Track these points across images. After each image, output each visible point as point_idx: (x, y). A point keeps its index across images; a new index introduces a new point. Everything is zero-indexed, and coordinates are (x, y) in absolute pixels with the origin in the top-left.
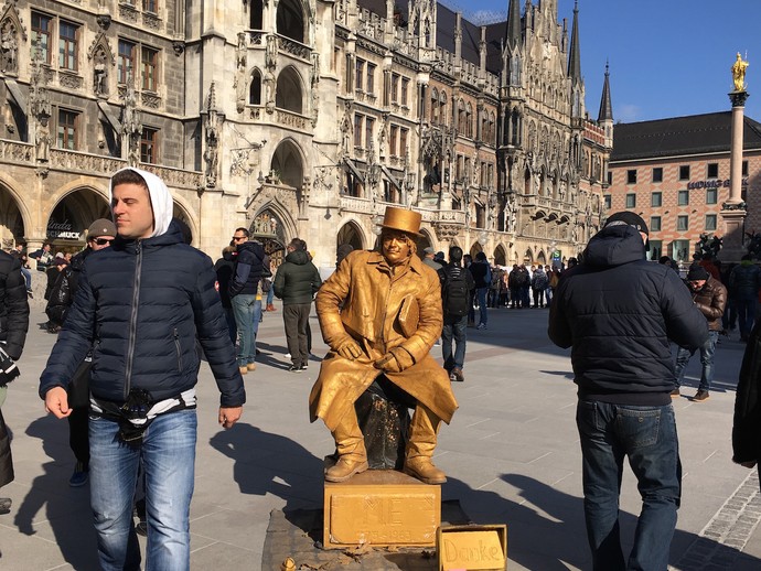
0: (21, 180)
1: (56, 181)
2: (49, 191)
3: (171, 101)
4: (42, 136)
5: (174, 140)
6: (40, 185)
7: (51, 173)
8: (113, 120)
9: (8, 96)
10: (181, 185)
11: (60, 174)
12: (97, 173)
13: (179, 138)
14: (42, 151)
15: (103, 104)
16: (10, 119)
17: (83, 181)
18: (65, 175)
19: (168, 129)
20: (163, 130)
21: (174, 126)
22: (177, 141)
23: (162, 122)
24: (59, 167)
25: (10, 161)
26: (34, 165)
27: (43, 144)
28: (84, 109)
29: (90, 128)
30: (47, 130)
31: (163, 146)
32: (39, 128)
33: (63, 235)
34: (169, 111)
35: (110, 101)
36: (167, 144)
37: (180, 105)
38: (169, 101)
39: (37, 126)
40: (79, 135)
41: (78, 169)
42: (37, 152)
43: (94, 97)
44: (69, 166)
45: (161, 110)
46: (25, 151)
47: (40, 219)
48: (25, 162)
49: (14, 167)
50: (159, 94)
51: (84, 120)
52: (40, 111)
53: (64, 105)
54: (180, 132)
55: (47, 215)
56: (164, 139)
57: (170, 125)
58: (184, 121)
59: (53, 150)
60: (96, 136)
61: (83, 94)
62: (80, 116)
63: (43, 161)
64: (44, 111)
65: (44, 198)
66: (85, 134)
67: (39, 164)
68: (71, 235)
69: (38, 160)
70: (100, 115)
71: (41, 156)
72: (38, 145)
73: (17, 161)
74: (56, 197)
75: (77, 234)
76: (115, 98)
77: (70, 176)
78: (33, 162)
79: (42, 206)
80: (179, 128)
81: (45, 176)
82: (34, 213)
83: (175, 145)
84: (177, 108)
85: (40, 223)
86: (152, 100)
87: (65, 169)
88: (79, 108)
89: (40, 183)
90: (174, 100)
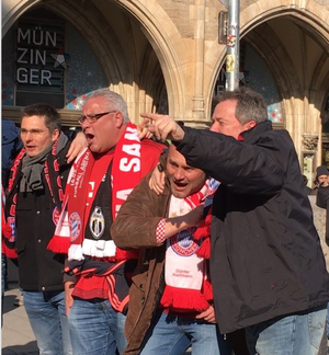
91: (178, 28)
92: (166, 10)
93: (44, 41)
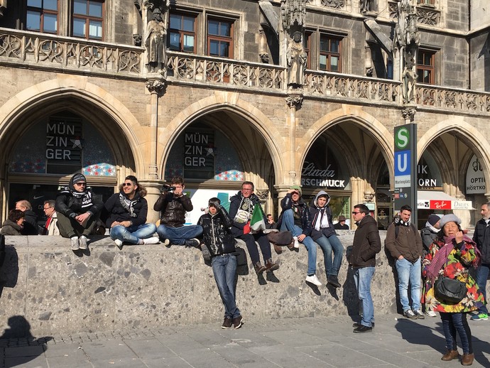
0: (269, 113)
1: (312, 113)
2: (304, 125)
3: (452, 15)
4: (294, 54)
5: (456, 62)
6: (292, 118)
7: (305, 103)
8: (384, 38)
9: (262, 20)
10: (471, 111)
11: (317, 104)
12: (363, 100)
13: (462, 59)
14: (294, 73)
15: (371, 23)
16: (265, 47)
17: (345, 111)
18: (323, 105)
19: (449, 49)
20: (443, 51)
21: (457, 44)
22: (460, 63)
23: (442, 41)
24: (316, 94)
25: (256, 88)
26: (285, 92)
27: (295, 65)
28: (349, 31)
29: (356, 53)
30: (300, 46)
31: (443, 70)
32: (290, 45)
33: (325, 183)
34: (451, 26)
35: (379, 19)
36: (448, 67)
37: (463, 18)
38: (450, 15)
39: (288, 43)
40: (344, 63)
41: (339, 96)
42: (289, 76)
43: (361, 16)
44: (328, 93)
45: (441, 26)
46: (274, 75)
47: (292, 161)
48: (274, 89)
49: (261, 97)
50: (438, 8)
51: (348, 45)
52: (292, 22)
53: (326, 28)
54: (463, 51)
55: (301, 156)
56: (445, 61)
57: (451, 43)
58: (468, 38)
59: (308, 73)
60: (363, 62)
61: (347, 13)
62: (345, 40)
63: (296, 86)
64: (296, 22)
65: (297, 134)
66: (350, 60)
67: (290, 91)
68: (334, 183)
69: (289, 85)
70: (368, 36)
71: (293, 80)
72: (290, 66)
73: (265, 89)
74: (312, 133)
75: (342, 183)
76: (385, 15)
77: (329, 105)
78: (284, 90)
79: (295, 144)
80: (463, 46)
81: (298, 105)
82: (285, 155)
83: (459, 68)
84: (460, 22)
85: (293, 166)
86: (429, 15)
87: (322, 96)
88: (343, 30)
89: (292, 115)
90: (456, 12)
91: (138, 119)
92: (129, 108)
93: (66, 131)
